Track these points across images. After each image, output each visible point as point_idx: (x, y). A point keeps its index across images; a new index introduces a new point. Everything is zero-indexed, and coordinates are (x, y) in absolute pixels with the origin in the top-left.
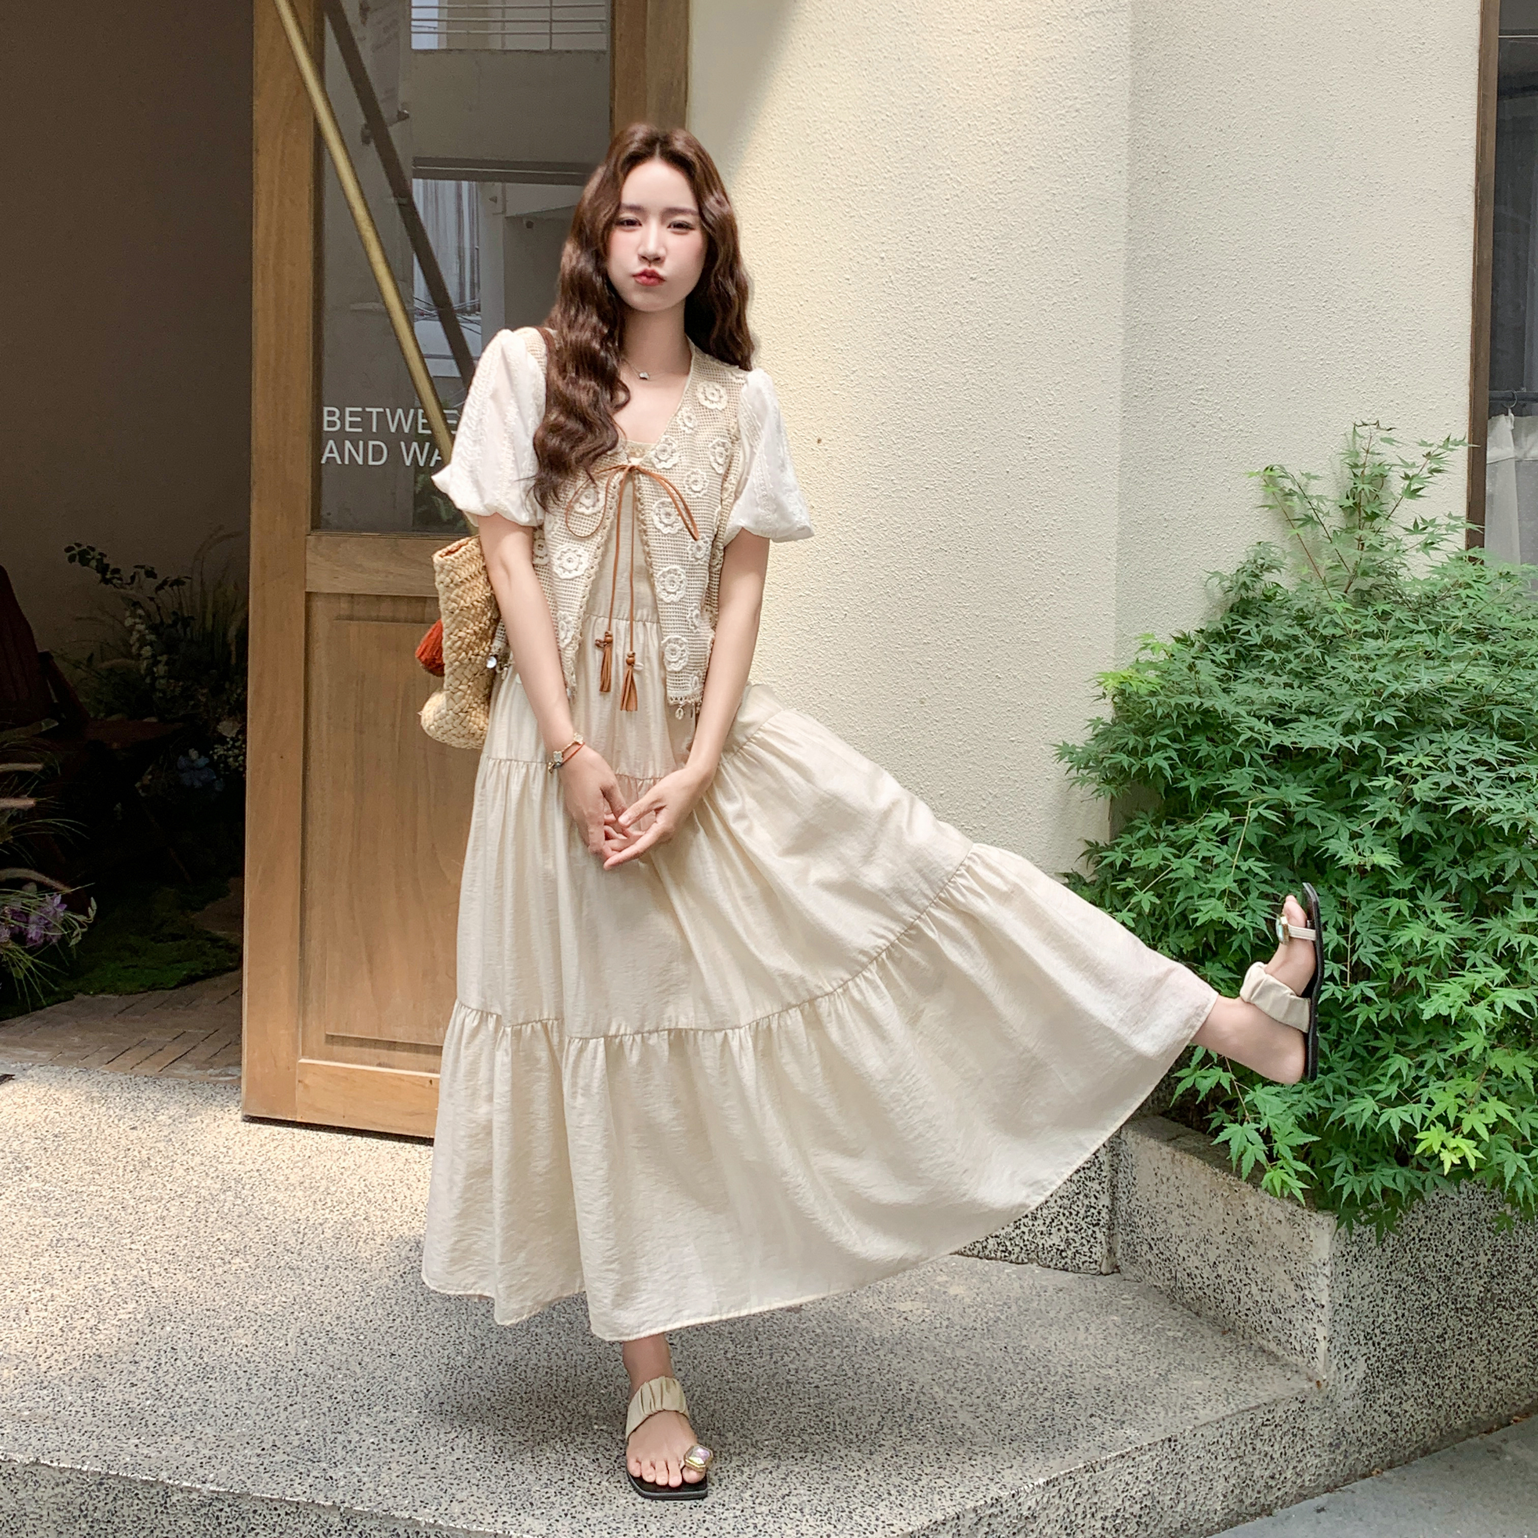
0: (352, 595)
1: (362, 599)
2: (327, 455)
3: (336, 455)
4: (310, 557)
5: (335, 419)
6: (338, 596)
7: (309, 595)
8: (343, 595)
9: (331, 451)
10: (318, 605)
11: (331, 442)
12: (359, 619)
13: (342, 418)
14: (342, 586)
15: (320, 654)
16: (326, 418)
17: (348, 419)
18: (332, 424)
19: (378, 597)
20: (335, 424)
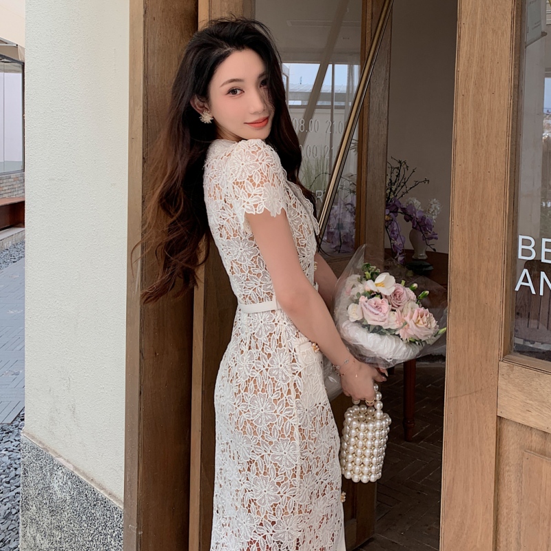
0: (545, 433)
2: (520, 283)
3: (530, 284)
4: (502, 383)
5: (530, 248)
6: (530, 428)
7: (500, 418)
8: (535, 429)
9: (525, 280)
10: (510, 431)
11: (526, 271)
13: (538, 248)
14: (534, 421)
16: (521, 247)
17: (544, 250)
18: (528, 253)
20: (530, 253)
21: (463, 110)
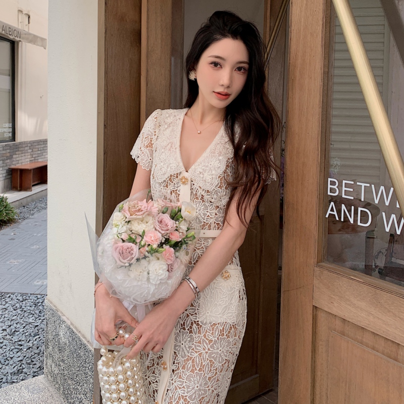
2: (329, 212)
3: (335, 213)
4: (316, 282)
5: (335, 187)
9: (332, 210)
11: (332, 203)
12: (348, 337)
13: (340, 187)
17: (344, 189)
18: (332, 190)
20: (335, 191)
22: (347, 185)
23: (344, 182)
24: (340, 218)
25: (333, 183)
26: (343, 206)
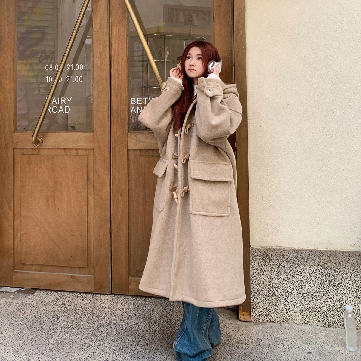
0: (141, 149)
1: (143, 150)
2: (132, 111)
4: (128, 139)
5: (134, 101)
6: (136, 149)
7: (128, 149)
8: (138, 149)
9: (133, 110)
10: (131, 153)
11: (133, 107)
12: (142, 156)
13: (136, 101)
14: (138, 147)
15: (132, 166)
16: (132, 101)
17: (138, 101)
19: (148, 150)
20: (134, 102)
21: (114, 64)
22: (139, 100)
23: (138, 98)
24: (137, 112)
25: (133, 100)
26: (138, 108)
